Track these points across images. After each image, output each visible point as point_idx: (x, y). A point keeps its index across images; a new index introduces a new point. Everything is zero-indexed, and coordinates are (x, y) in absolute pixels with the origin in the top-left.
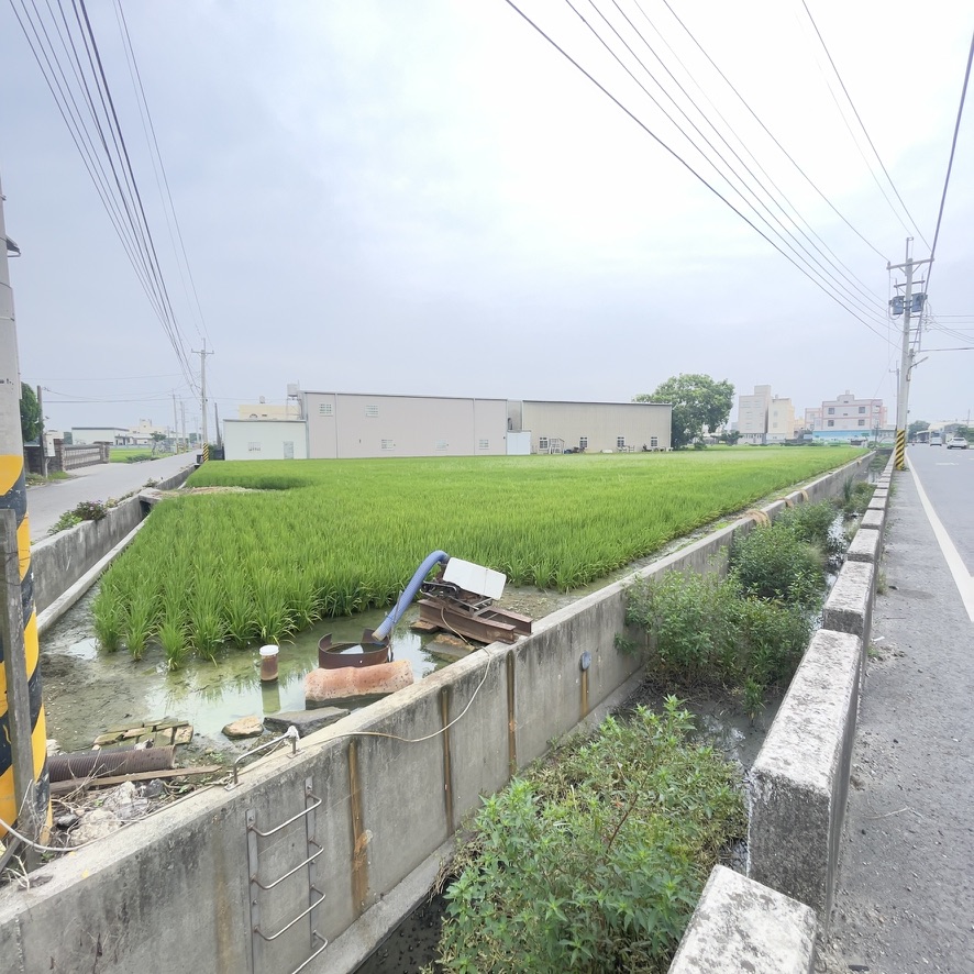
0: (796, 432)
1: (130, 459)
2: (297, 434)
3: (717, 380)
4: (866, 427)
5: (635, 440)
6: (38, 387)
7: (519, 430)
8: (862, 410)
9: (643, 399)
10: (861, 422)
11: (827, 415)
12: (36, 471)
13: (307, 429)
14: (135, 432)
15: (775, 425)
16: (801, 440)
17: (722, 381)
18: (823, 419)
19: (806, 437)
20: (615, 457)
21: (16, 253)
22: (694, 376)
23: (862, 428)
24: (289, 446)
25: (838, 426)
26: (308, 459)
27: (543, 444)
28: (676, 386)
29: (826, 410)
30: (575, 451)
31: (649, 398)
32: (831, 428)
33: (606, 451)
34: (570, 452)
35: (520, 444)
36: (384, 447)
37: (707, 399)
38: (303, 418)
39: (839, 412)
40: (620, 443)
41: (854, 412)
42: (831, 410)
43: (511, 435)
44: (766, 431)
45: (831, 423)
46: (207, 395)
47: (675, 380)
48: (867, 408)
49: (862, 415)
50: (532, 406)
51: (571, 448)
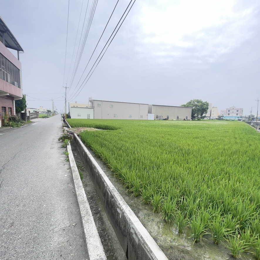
0: (218, 116)
1: (43, 117)
2: (91, 112)
3: (204, 101)
4: (239, 116)
5: (182, 117)
6: (25, 95)
7: (151, 113)
8: (238, 111)
9: (183, 106)
10: (237, 114)
11: (228, 112)
12: (24, 120)
13: (94, 110)
14: (38, 110)
15: (213, 114)
16: (220, 118)
17: (205, 101)
18: (226, 113)
19: (221, 118)
20: (177, 121)
21: (23, 52)
22: (197, 100)
23: (237, 116)
24: (89, 116)
25: (231, 115)
26: (94, 119)
27: (157, 117)
28: (192, 102)
29: (228, 111)
30: (166, 119)
31: (185, 106)
32: (229, 116)
33: (174, 120)
34: (164, 120)
35: (151, 117)
36: (115, 116)
37: (202, 106)
38: (93, 107)
39: (231, 111)
40: (178, 118)
41: (235, 112)
42: (229, 111)
43: (149, 114)
44: (211, 116)
45: (229, 114)
46: (67, 100)
47: (192, 101)
48: (239, 111)
49: (238, 112)
50: (155, 106)
51: (165, 118)
